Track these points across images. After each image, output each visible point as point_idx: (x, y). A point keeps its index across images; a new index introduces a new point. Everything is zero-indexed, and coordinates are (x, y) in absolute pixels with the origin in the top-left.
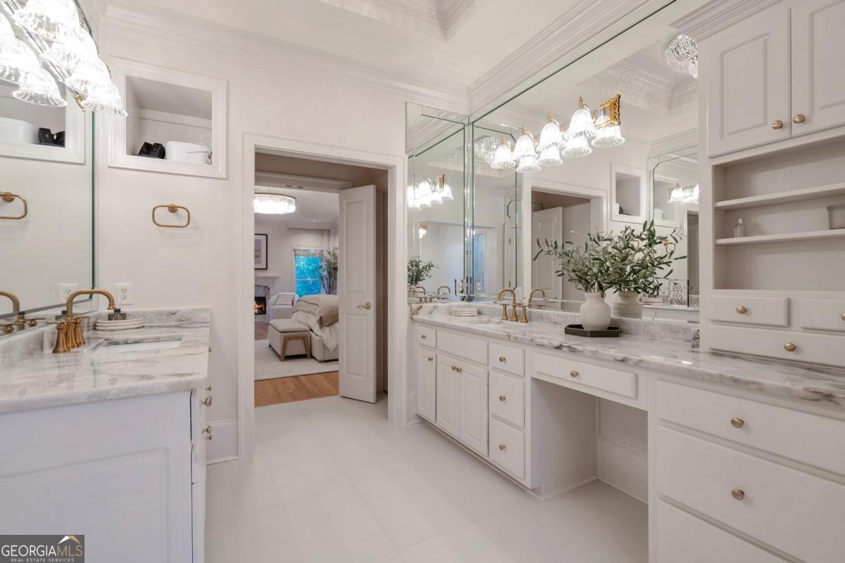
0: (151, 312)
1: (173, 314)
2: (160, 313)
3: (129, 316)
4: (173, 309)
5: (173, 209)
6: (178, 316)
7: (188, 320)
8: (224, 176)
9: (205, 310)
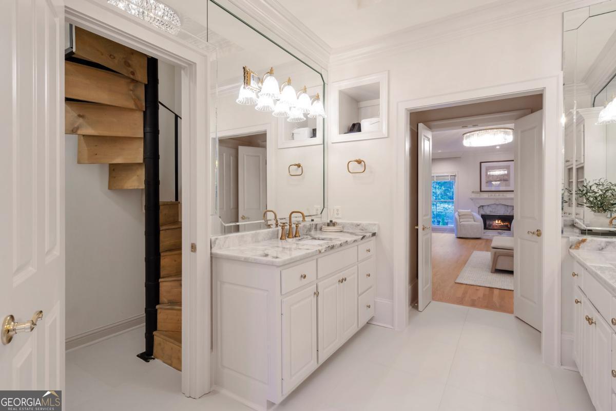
0: (349, 223)
1: (359, 225)
2: (352, 224)
3: (339, 224)
4: (358, 222)
5: (359, 162)
6: (360, 227)
7: (366, 230)
8: (386, 136)
9: (375, 224)
